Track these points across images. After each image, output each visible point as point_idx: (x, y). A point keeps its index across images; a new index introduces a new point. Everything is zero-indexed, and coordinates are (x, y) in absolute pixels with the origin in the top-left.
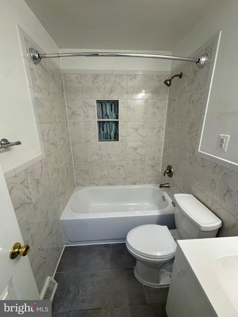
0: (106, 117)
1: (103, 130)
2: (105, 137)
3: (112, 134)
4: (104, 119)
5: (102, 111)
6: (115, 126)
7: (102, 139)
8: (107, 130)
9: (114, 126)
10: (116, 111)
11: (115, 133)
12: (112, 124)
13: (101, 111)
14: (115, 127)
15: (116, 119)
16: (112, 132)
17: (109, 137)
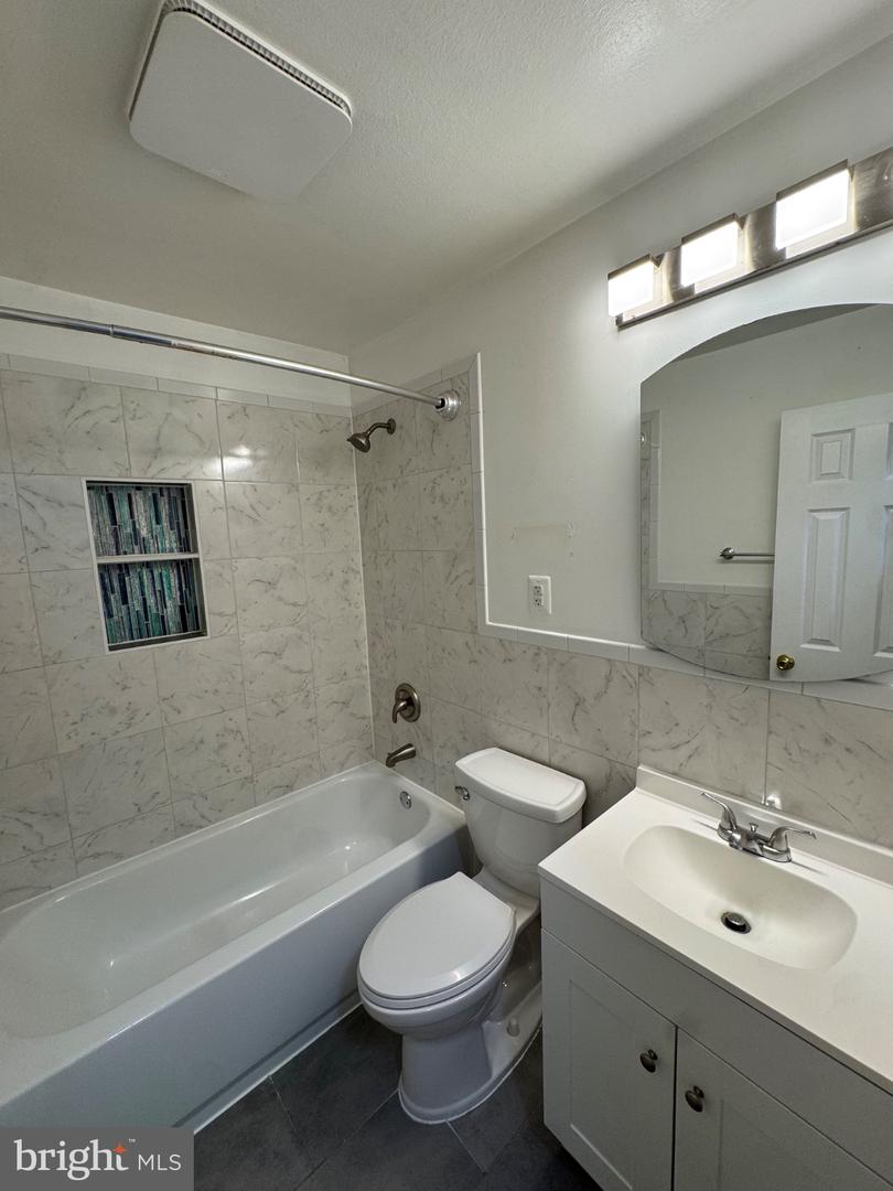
0: (136, 548)
1: (125, 601)
2: (135, 627)
3: (171, 611)
4: (125, 553)
5: (114, 522)
6: (180, 578)
7: (125, 639)
8: (144, 600)
9: (174, 582)
10: (178, 523)
11: (182, 608)
12: (164, 573)
13: (108, 522)
14: (180, 584)
15: (181, 551)
16: (169, 603)
17: (155, 625)
